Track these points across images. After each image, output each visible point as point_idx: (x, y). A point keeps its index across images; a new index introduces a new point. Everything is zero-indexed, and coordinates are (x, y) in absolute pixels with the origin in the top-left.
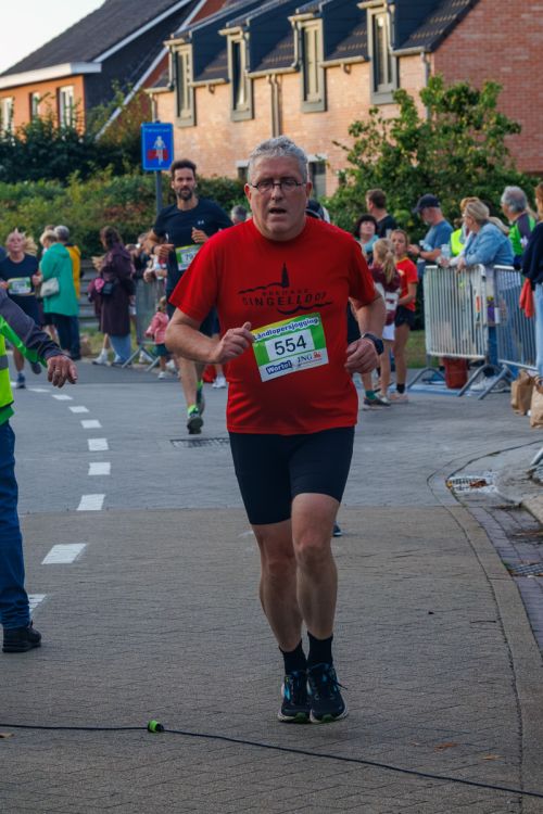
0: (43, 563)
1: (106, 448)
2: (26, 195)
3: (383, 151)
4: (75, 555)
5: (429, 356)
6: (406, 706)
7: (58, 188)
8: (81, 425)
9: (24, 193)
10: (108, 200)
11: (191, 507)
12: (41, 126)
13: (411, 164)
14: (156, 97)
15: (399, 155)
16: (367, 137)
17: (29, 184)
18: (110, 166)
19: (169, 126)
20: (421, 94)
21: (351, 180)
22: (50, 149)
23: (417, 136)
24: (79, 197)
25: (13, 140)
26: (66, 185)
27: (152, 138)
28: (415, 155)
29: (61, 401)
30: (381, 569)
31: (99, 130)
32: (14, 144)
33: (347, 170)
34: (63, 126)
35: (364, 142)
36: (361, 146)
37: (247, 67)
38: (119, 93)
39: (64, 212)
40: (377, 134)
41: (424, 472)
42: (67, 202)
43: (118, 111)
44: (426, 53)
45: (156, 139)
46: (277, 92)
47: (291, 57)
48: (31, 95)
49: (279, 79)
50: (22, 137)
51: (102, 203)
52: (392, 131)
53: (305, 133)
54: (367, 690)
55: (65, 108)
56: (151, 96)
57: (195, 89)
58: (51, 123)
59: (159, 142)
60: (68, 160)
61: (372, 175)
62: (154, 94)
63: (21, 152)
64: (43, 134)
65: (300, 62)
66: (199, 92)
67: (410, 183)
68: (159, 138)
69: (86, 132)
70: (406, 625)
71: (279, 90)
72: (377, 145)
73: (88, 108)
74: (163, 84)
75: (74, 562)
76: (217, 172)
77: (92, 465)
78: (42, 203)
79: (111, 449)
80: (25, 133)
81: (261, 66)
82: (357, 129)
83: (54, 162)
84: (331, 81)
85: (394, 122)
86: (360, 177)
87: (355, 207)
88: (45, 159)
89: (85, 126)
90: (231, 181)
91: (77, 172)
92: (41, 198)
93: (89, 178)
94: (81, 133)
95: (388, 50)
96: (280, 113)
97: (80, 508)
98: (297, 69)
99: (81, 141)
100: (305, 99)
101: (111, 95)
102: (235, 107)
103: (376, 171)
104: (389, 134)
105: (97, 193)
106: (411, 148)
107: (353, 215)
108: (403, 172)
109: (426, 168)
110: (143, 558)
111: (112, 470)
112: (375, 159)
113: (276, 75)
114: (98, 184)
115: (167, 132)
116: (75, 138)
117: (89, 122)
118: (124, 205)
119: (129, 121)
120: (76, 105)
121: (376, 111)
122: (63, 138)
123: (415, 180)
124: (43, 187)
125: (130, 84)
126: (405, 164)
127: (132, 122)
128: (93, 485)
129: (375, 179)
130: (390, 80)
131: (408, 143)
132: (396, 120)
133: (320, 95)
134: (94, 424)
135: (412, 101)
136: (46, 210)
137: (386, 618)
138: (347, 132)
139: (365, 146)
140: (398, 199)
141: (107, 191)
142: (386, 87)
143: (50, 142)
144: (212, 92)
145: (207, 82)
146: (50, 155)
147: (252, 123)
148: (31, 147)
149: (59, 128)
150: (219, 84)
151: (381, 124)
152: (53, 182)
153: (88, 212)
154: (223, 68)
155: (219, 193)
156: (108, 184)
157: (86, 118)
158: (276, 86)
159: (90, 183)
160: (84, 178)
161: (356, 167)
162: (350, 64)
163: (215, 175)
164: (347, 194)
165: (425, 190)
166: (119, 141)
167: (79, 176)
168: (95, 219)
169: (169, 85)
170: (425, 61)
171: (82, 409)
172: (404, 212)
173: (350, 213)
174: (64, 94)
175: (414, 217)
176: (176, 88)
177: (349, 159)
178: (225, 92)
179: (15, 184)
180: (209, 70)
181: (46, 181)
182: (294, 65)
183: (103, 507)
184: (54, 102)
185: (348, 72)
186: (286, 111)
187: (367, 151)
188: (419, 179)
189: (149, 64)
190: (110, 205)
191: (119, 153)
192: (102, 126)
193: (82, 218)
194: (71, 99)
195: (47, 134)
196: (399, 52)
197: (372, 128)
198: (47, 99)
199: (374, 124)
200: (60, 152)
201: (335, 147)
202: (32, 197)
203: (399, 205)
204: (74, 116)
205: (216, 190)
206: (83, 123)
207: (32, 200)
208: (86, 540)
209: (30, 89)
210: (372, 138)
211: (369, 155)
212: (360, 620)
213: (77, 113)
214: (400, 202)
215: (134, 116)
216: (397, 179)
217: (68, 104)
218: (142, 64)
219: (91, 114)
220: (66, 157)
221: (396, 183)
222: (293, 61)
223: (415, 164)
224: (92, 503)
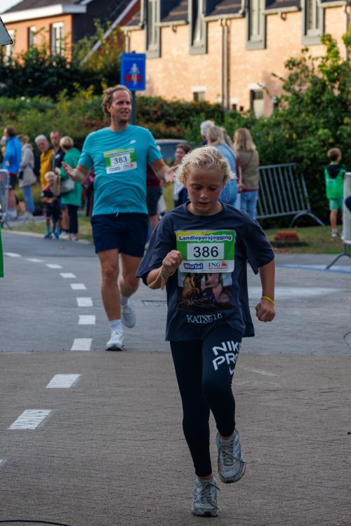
0: (48, 387)
1: (92, 305)
2: (24, 108)
3: (311, 82)
4: (72, 382)
5: (345, 245)
6: (333, 499)
7: (50, 103)
8: (71, 288)
9: (22, 106)
10: (89, 114)
11: (159, 350)
12: (36, 52)
13: (333, 92)
14: (129, 34)
15: (324, 86)
16: (299, 71)
17: (26, 99)
18: (92, 87)
19: (143, 56)
20: (343, 38)
21: (286, 104)
22: (43, 72)
23: (339, 71)
24: (66, 111)
25: (13, 64)
26: (56, 101)
27: (128, 65)
28: (337, 85)
29: (54, 269)
30: (310, 401)
31: (83, 58)
32: (14, 68)
33: (282, 96)
34: (54, 54)
35: (297, 75)
36: (294, 77)
37: (203, 13)
38: (100, 30)
39: (53, 122)
40: (307, 68)
41: (341, 330)
42: (56, 115)
43: (99, 44)
44: (346, 6)
45: (132, 66)
46: (227, 32)
47: (238, 5)
48: (29, 29)
49: (229, 22)
50: (21, 62)
51: (84, 116)
52: (320, 66)
53: (248, 67)
54: (303, 487)
55: (56, 40)
56: (125, 33)
57: (161, 28)
58: (45, 52)
59: (135, 68)
60: (57, 82)
61: (302, 101)
62: (128, 31)
63: (20, 73)
64: (37, 60)
65: (246, 10)
66: (164, 31)
67: (332, 109)
68: (135, 65)
69: (73, 59)
70: (332, 441)
71: (229, 32)
72: (307, 77)
73: (75, 40)
74: (136, 23)
75: (72, 387)
76: (176, 95)
77: (81, 317)
78: (36, 114)
79: (95, 306)
80: (24, 59)
81: (215, 12)
82: (291, 64)
83: (46, 83)
84: (270, 26)
85: (320, 59)
86: (292, 101)
87: (288, 126)
88: (39, 81)
89: (72, 55)
90: (187, 104)
91: (65, 91)
92: (36, 111)
93: (74, 97)
94: (69, 60)
95: (317, 3)
96: (228, 49)
97: (74, 348)
98: (244, 15)
99: (68, 66)
100: (249, 39)
101: (93, 31)
102: (192, 44)
103: (306, 98)
104: (317, 69)
105: (80, 109)
106: (333, 81)
107: (286, 131)
108: (327, 99)
109: (345, 96)
110: (125, 386)
111: (97, 321)
112: (305, 88)
113: (227, 19)
114: (82, 101)
115: (140, 60)
116: (64, 64)
117: (75, 52)
118: (102, 119)
119: (107, 52)
120: (66, 38)
121: (307, 50)
122: (54, 64)
123: (336, 106)
124: (37, 102)
125: (109, 23)
126: (329, 93)
127: (110, 52)
128: (83, 332)
129: (304, 104)
130: (317, 27)
131: (332, 76)
132: (323, 58)
133: (261, 37)
134: (81, 287)
135: (336, 43)
136: (40, 120)
137: (315, 436)
138: (283, 66)
139: (297, 78)
140: (322, 121)
141: (88, 107)
142: (315, 32)
143: (43, 67)
144: (175, 31)
145: (171, 23)
146: (43, 77)
147: (206, 57)
148: (29, 70)
149: (51, 56)
150: (180, 25)
151: (311, 60)
152: (46, 98)
153: (73, 123)
154: (183, 13)
155: (178, 112)
156: (90, 101)
157: (73, 49)
158: (226, 28)
159: (76, 100)
160: (70, 95)
161: (289, 94)
162: (286, 13)
163: (175, 97)
164: (282, 115)
165: (343, 115)
166: (99, 67)
167: (67, 94)
168: (78, 129)
169: (140, 24)
170: (346, 11)
171: (70, 275)
172: (326, 131)
173: (284, 130)
174: (55, 29)
175: (334, 136)
176: (145, 27)
177: (284, 88)
178: (185, 31)
179: (15, 98)
180: (172, 14)
181: (40, 97)
182: (241, 12)
183: (91, 348)
184: (47, 35)
185: (284, 19)
186: (234, 48)
187: (298, 82)
188: (339, 105)
189: (124, 7)
190: (90, 118)
191: (98, 77)
192: (85, 55)
193: (68, 128)
194: (61, 33)
195: (41, 60)
196: (325, 5)
197: (303, 62)
198: (42, 32)
199: (305, 60)
200: (51, 75)
201: (273, 78)
202: (29, 109)
203: (322, 125)
204: (63, 46)
205: (175, 109)
206: (70, 53)
207: (28, 112)
208: (78, 372)
209: (28, 24)
210: (303, 71)
211: (300, 85)
212: (296, 436)
213: (66, 44)
214: (324, 123)
215: (112, 48)
216: (322, 104)
217: (58, 36)
218: (118, 7)
219: (76, 46)
220: (55, 79)
221: (321, 108)
222: (240, 8)
223: (337, 93)
224: (82, 344)
